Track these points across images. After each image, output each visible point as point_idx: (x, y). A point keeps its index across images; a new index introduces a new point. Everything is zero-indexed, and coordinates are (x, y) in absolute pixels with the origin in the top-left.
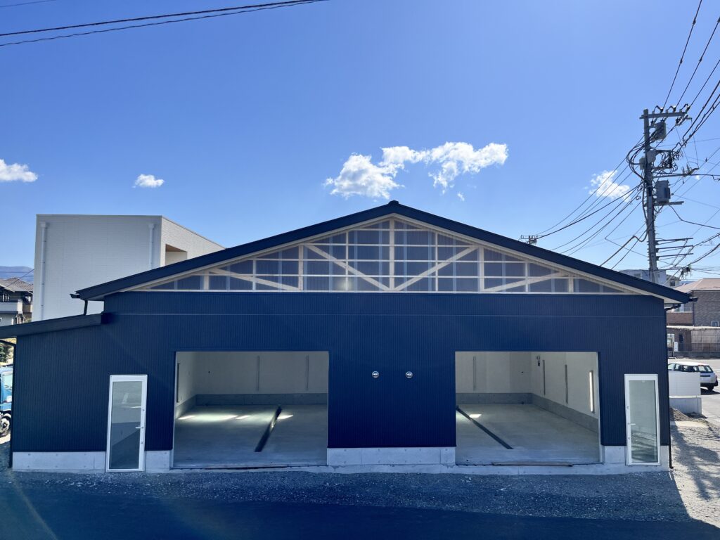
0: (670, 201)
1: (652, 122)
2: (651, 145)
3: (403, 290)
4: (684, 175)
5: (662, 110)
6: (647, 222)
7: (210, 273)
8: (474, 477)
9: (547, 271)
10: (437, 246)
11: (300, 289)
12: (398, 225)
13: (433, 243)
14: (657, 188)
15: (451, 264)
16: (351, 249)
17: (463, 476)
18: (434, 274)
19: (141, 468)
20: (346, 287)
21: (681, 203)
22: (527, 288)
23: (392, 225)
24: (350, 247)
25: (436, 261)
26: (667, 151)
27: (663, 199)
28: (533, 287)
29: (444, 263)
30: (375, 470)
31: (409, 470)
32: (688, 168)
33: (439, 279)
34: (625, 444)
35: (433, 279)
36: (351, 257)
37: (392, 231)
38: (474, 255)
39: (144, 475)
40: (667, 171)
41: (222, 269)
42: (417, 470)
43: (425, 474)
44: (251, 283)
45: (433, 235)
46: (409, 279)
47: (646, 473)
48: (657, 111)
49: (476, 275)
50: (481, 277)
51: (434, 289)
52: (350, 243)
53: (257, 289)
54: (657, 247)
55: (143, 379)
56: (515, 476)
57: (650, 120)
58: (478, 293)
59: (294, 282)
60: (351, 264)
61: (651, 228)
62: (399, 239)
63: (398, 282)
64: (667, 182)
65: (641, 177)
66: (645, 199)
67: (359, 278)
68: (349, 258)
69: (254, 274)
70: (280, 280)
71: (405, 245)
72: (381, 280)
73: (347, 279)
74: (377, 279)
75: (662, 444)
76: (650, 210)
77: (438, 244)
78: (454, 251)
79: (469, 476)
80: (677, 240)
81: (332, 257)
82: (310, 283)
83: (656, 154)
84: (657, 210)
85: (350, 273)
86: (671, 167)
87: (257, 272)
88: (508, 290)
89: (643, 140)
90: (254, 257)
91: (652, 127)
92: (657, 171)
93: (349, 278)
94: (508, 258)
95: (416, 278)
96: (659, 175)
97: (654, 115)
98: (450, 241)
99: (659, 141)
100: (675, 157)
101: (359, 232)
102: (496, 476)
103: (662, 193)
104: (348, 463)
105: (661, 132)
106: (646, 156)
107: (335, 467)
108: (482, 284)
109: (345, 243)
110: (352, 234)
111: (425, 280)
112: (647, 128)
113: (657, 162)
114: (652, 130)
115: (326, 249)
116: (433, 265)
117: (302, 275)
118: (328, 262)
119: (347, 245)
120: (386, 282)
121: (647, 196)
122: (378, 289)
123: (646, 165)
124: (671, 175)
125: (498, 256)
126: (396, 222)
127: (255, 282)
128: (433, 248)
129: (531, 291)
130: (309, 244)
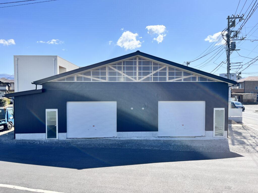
0: (236, 49)
1: (231, 20)
2: (230, 29)
3: (141, 81)
4: (241, 40)
5: (234, 16)
6: (227, 57)
7: (77, 75)
8: (163, 140)
9: (189, 74)
10: (152, 66)
11: (107, 81)
12: (140, 59)
13: (151, 65)
14: (231, 45)
15: (157, 72)
16: (124, 67)
17: (160, 140)
18: (151, 76)
19: (57, 138)
20: (122, 80)
21: (239, 50)
22: (182, 80)
23: (137, 59)
24: (123, 67)
25: (152, 71)
26: (235, 31)
27: (233, 48)
28: (185, 79)
29: (155, 72)
30: (132, 139)
31: (142, 139)
32: (242, 37)
33: (153, 77)
34: (213, 130)
35: (151, 77)
36: (124, 70)
37: (137, 61)
38: (165, 69)
39: (58, 140)
40: (235, 38)
41: (80, 74)
42: (145, 139)
43: (148, 140)
44: (91, 79)
45: (151, 62)
46: (143, 77)
47: (219, 139)
48: (233, 17)
49: (166, 76)
50: (167, 76)
51: (151, 81)
52: (123, 65)
53: (93, 81)
54: (230, 65)
55: (56, 110)
56: (177, 140)
57: (230, 20)
58: (166, 82)
59: (105, 78)
60: (124, 72)
61: (228, 59)
62: (140, 63)
63: (140, 78)
64: (235, 42)
65: (226, 40)
66: (227, 48)
67: (127, 77)
68: (123, 70)
69: (92, 76)
70: (100, 78)
71: (142, 66)
72: (134, 78)
73: (122, 77)
74: (132, 77)
75: (225, 130)
76: (229, 52)
77: (153, 65)
78: (158, 68)
79: (162, 140)
80: (237, 63)
81: (117, 70)
82: (110, 79)
83: (232, 32)
84: (231, 52)
85: (123, 75)
86: (236, 37)
87: (93, 75)
88: (176, 81)
89: (227, 27)
90: (91, 70)
91: (231, 22)
92: (232, 39)
93: (123, 77)
94: (176, 70)
95: (145, 77)
96: (232, 40)
97: (231, 18)
98: (157, 64)
99: (233, 27)
100: (238, 33)
101: (126, 61)
102: (171, 140)
103: (233, 46)
104: (123, 137)
105: (233, 24)
106: (228, 33)
107: (119, 138)
108: (167, 79)
109: (122, 65)
110: (124, 62)
111: (149, 78)
112: (229, 22)
113: (232, 35)
114: (231, 24)
115: (115, 67)
116: (151, 72)
117: (107, 76)
118: (116, 72)
119: (122, 66)
120: (135, 78)
121: (228, 48)
122: (133, 81)
123: (228, 36)
124: (237, 40)
125: (173, 69)
126: (139, 58)
127: (92, 78)
128: (151, 67)
129: (184, 81)
130: (109, 66)
